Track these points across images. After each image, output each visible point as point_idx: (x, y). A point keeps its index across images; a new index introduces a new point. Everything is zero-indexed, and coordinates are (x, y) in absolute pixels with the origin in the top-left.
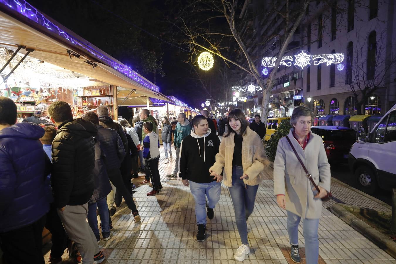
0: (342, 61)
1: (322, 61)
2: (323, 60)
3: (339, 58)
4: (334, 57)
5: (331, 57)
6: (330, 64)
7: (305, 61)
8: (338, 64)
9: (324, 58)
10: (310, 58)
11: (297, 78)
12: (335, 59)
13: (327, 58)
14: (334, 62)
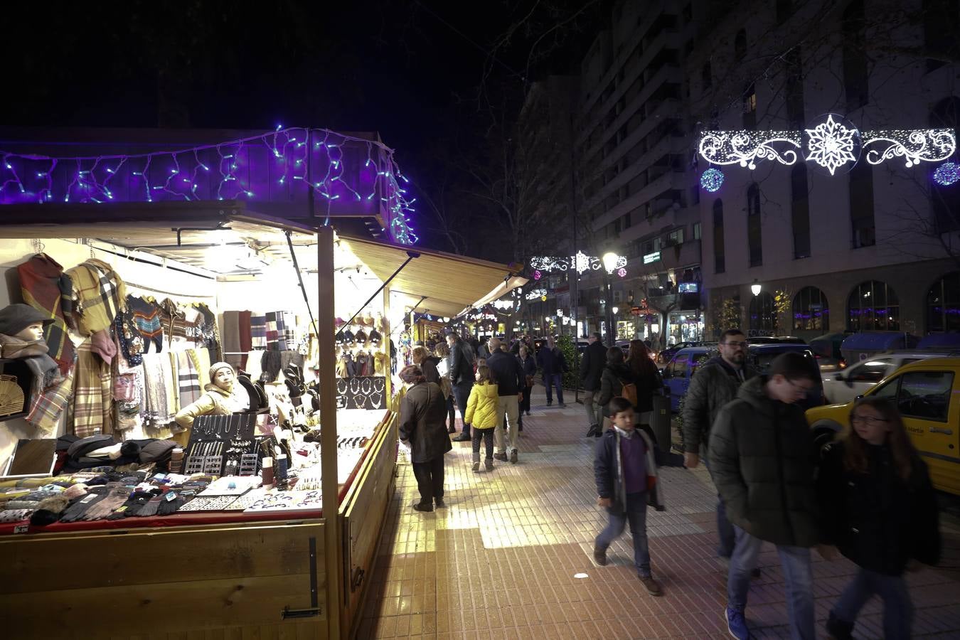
0: (951, 153)
1: (892, 152)
2: (895, 147)
3: (943, 146)
4: (927, 142)
5: (917, 141)
6: (917, 162)
7: (839, 150)
8: (939, 164)
9: (897, 143)
10: (855, 138)
11: (681, 241)
12: (931, 146)
13: (907, 141)
14: (928, 157)
